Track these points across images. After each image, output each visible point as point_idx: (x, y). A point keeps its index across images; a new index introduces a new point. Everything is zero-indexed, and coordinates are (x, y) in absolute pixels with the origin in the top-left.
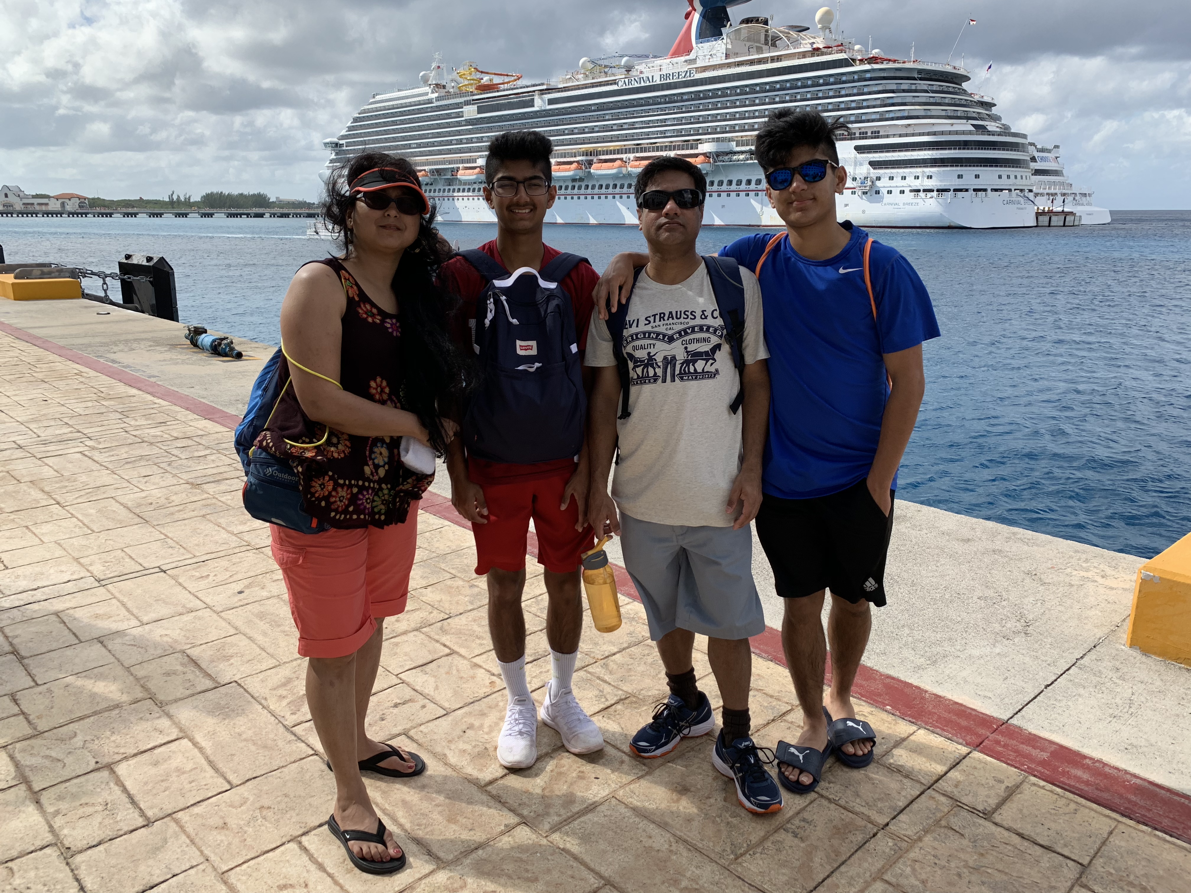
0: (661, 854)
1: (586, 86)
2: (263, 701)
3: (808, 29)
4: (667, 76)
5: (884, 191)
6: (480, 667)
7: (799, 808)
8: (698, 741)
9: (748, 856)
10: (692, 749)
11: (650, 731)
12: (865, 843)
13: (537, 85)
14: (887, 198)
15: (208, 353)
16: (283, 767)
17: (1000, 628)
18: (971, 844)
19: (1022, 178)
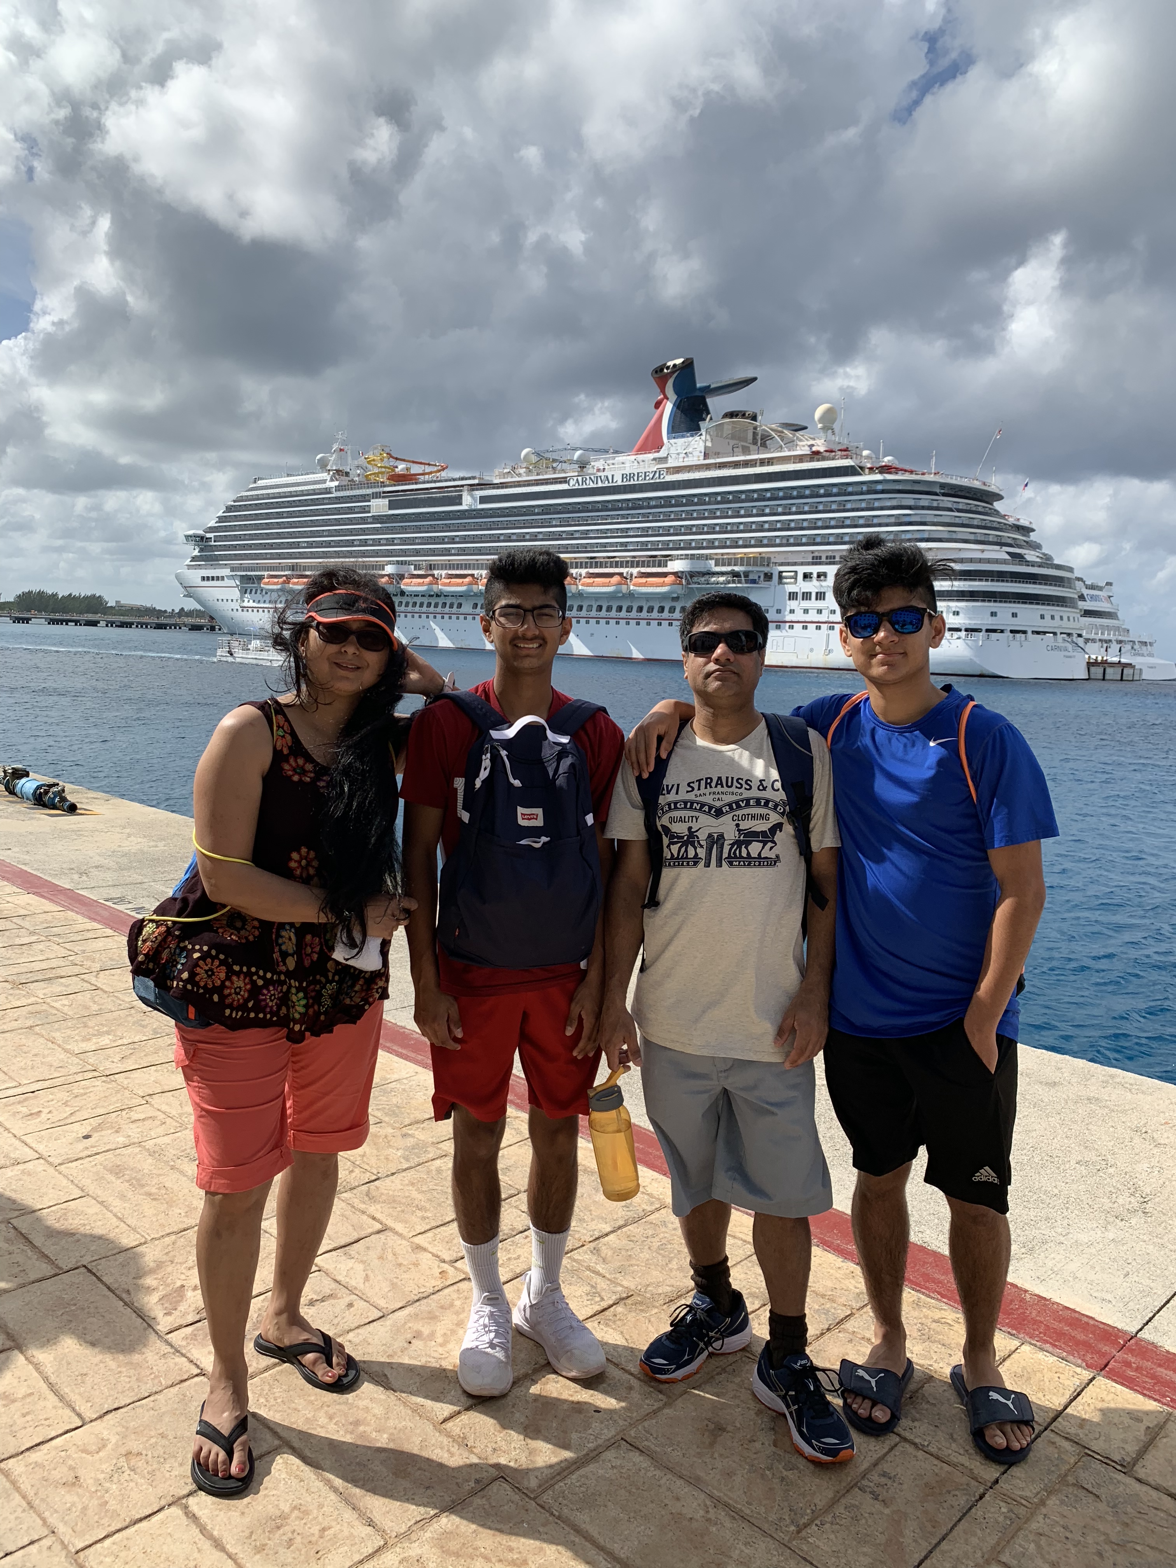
0: (695, 1525)
1: (528, 484)
2: (124, 1296)
3: (806, 428)
4: (631, 476)
6: (425, 1250)
7: (876, 1456)
8: (731, 1359)
9: (814, 1527)
10: (724, 1370)
11: (667, 1343)
12: (970, 1508)
13: (466, 479)
15: (29, 804)
16: (156, 1393)
17: (1111, 1205)
18: (1110, 1509)
19: (1069, 620)
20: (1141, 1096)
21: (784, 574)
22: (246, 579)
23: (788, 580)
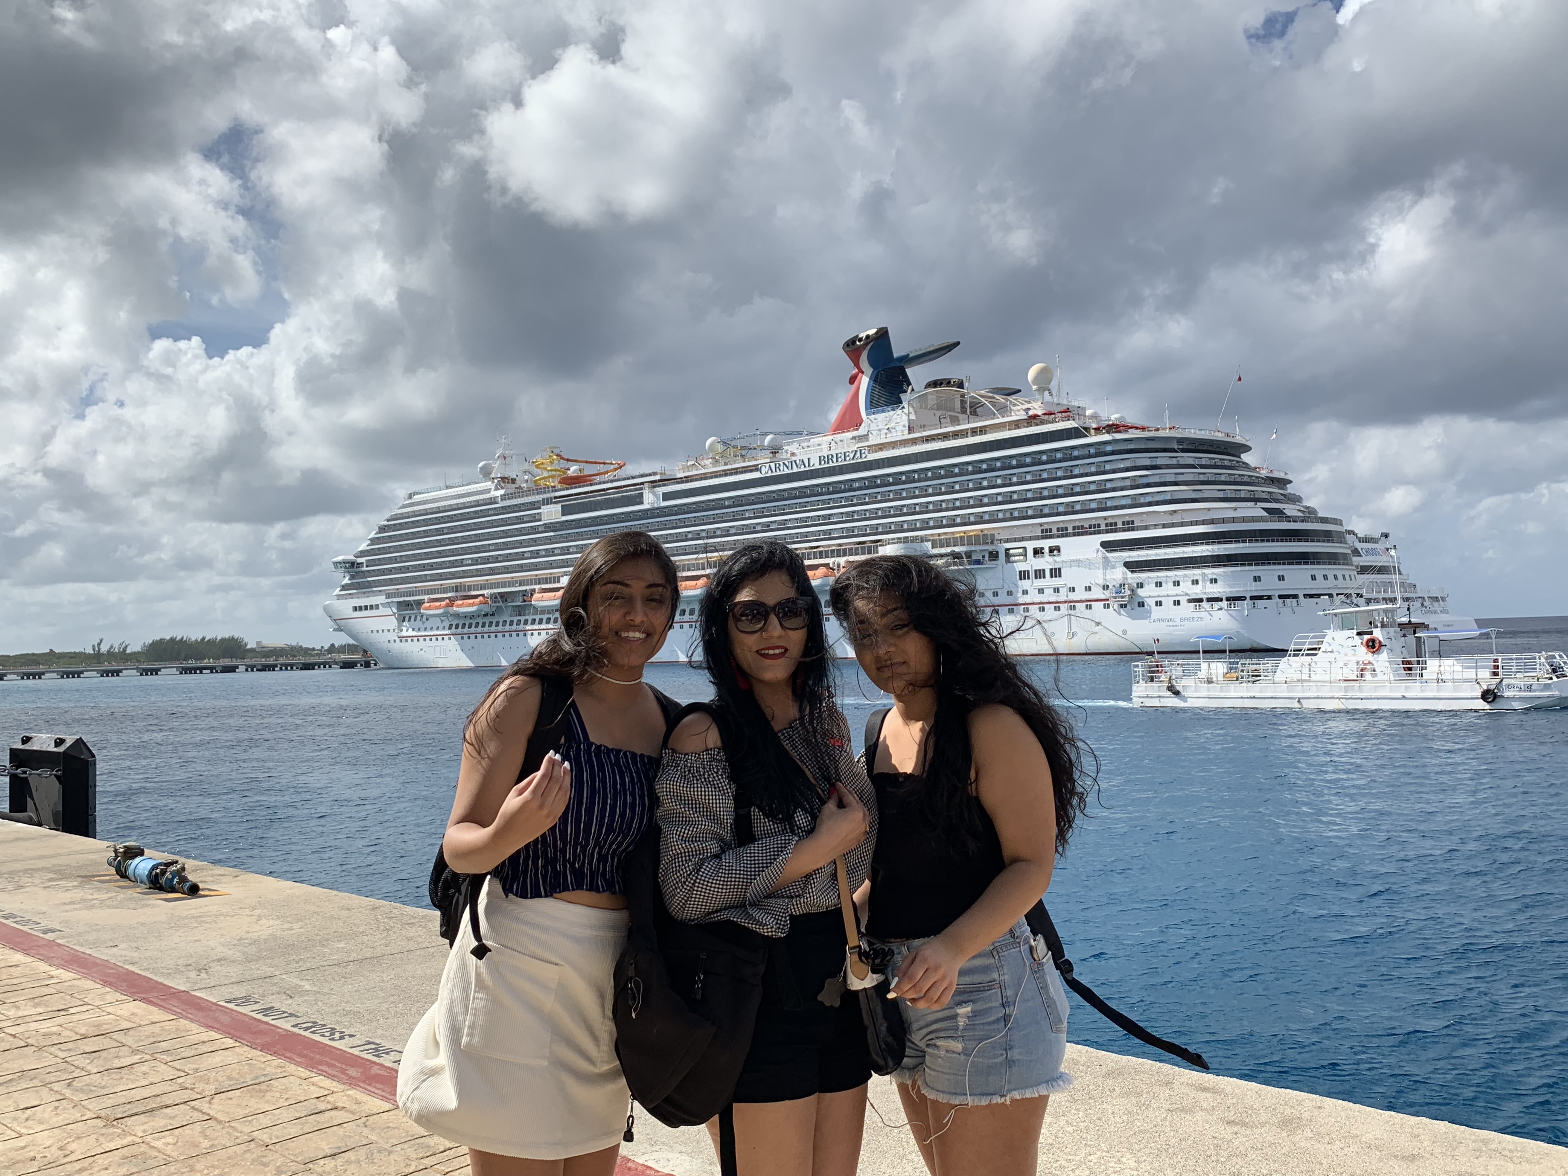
1: (716, 475)
3: (1019, 391)
4: (829, 458)
5: (1151, 602)
13: (646, 475)
14: (1156, 612)
15: (143, 888)
19: (1344, 579)
21: (1011, 551)
22: (402, 606)
23: (1017, 558)
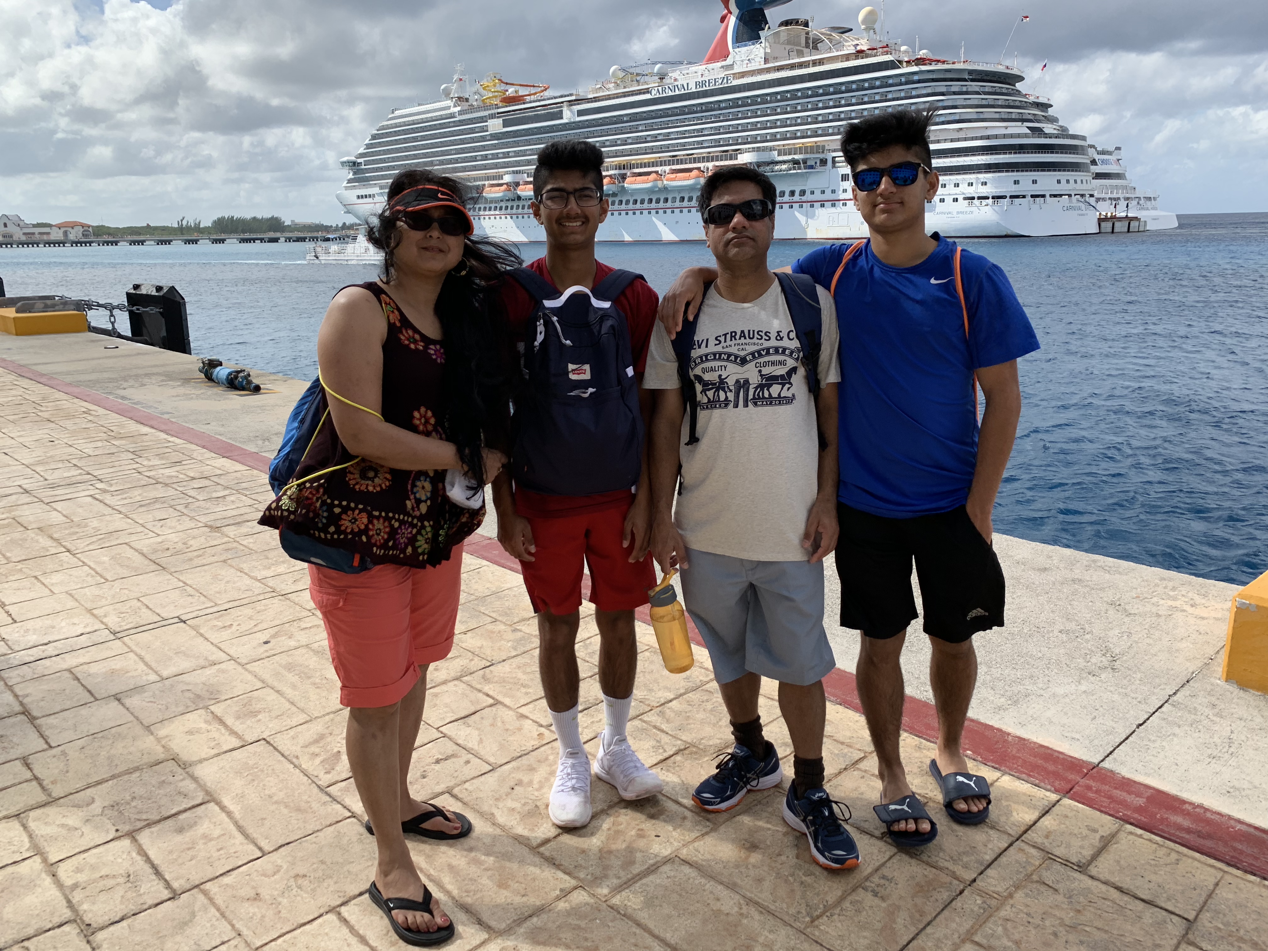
0: (730, 918)
1: (617, 96)
2: (294, 760)
3: (851, 30)
4: (703, 83)
6: (527, 717)
7: (877, 864)
8: (766, 793)
9: (825, 918)
10: (760, 803)
11: (713, 782)
12: (951, 901)
13: (565, 96)
14: (941, 206)
15: (223, 388)
16: (318, 831)
17: (1085, 664)
18: (1066, 900)
19: (1082, 182)
20: (1117, 576)
21: (837, 159)
